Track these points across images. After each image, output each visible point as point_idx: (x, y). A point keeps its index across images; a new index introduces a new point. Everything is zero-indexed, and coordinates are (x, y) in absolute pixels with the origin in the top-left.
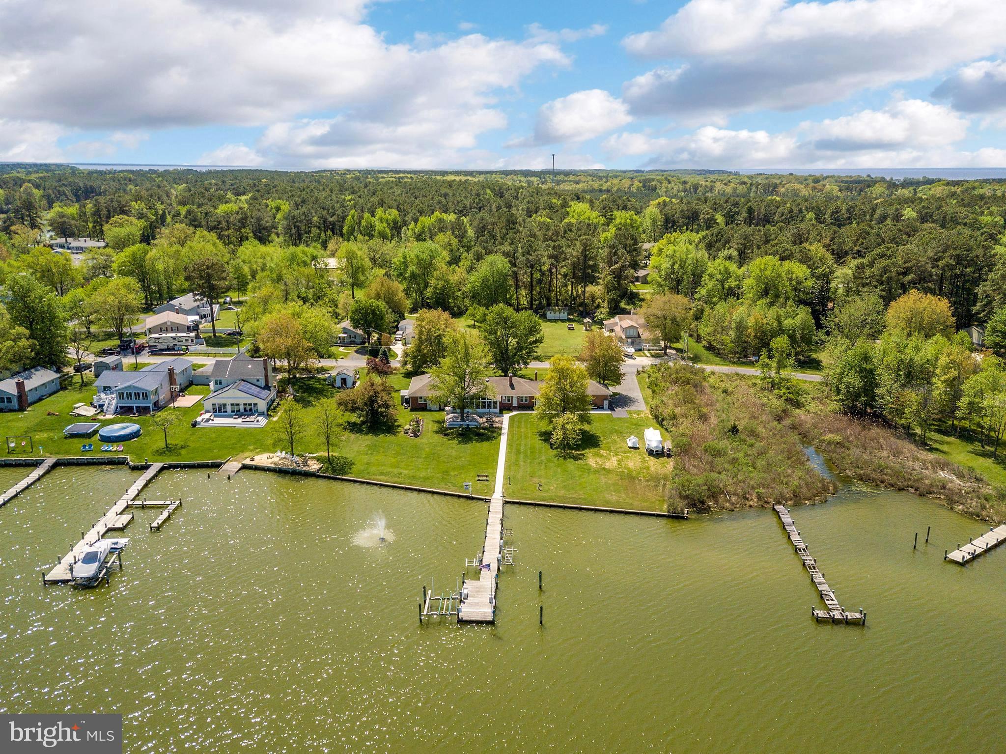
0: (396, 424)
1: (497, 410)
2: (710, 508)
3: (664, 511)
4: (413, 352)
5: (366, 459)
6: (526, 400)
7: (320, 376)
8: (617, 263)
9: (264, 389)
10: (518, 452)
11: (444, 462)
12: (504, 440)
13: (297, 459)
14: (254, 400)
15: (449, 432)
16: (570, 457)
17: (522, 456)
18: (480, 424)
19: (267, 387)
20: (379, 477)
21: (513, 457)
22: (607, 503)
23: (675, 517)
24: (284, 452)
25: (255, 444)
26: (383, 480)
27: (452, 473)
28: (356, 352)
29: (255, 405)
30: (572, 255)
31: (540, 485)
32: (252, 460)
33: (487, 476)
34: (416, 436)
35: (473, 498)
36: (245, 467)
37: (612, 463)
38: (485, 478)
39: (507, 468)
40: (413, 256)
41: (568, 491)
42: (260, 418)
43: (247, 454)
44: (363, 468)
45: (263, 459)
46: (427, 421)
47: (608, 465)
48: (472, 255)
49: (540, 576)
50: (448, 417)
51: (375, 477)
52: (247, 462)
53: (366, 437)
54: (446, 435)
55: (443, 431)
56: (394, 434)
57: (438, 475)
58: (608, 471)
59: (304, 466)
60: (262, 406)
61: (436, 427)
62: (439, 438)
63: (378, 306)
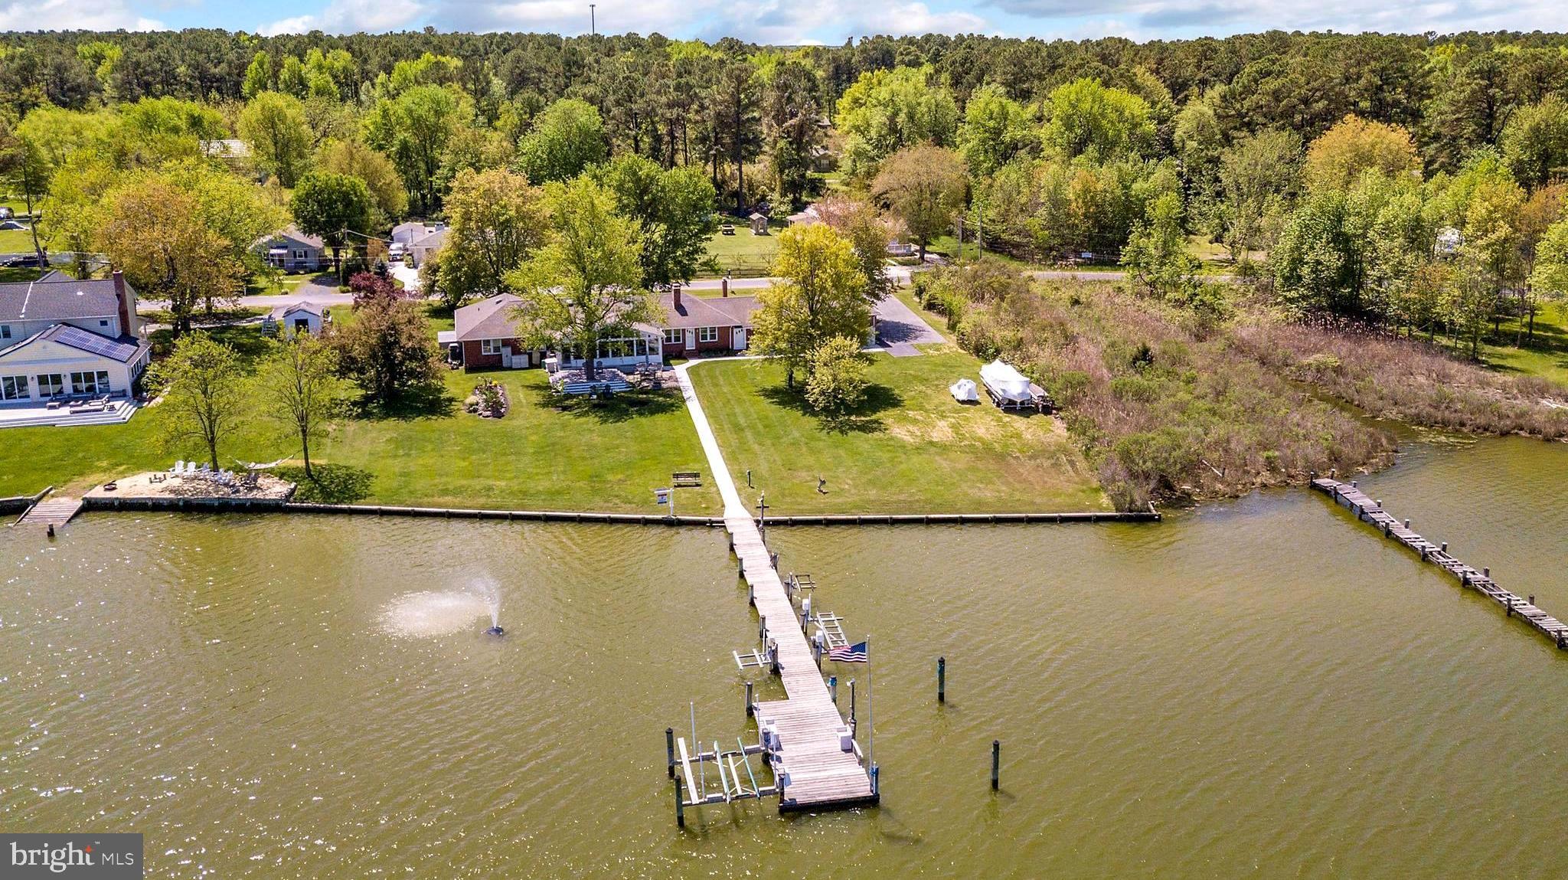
0: (443, 396)
1: (659, 358)
2: (1189, 495)
3: (1106, 509)
4: (449, 260)
5: (396, 465)
6: (712, 337)
7: (244, 324)
8: (796, 115)
9: (121, 340)
10: (738, 429)
11: (584, 459)
12: (694, 408)
13: (227, 476)
14: (96, 365)
15: (568, 402)
16: (852, 428)
17: (749, 435)
18: (633, 385)
19: (126, 337)
20: (442, 500)
21: (733, 439)
22: (979, 505)
23: (1139, 519)
24: (192, 465)
25: (109, 456)
26: (449, 503)
27: (610, 477)
28: (313, 281)
29: (103, 375)
30: (714, 102)
31: (823, 482)
32: (111, 487)
33: (696, 475)
34: (499, 415)
35: (681, 523)
36: (91, 507)
37: (942, 431)
38: (691, 480)
39: (731, 458)
40: (401, 112)
41: (884, 488)
42: (117, 404)
43: (93, 478)
44: (395, 484)
45: (137, 485)
46: (512, 386)
47: (936, 436)
48: (519, 105)
49: (942, 672)
50: (558, 377)
51: (430, 500)
52: (99, 493)
53: (384, 424)
54: (565, 409)
55: (559, 402)
56: (448, 414)
57: (581, 484)
58: (943, 448)
59: (251, 490)
60: (120, 376)
61: (535, 397)
62: (550, 417)
63: (354, 186)
